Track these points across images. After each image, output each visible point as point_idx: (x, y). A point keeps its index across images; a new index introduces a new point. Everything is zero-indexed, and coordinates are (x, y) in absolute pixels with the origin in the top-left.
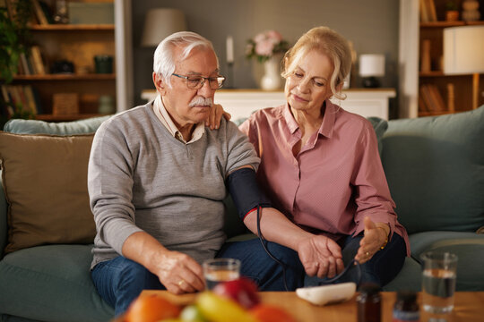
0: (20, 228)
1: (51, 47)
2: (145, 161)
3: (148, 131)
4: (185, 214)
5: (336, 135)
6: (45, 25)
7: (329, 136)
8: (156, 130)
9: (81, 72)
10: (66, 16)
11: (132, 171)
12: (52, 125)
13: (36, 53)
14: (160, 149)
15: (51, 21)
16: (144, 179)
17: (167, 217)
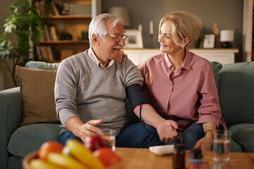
0: (27, 114)
1: (61, 27)
2: (83, 79)
3: (84, 64)
4: (103, 107)
5: (191, 68)
6: (58, 16)
7: (188, 69)
8: (89, 63)
9: (75, 40)
10: (68, 11)
11: (76, 85)
12: (49, 64)
13: (53, 30)
14: (91, 73)
15: (61, 14)
16: (82, 88)
17: (94, 108)
